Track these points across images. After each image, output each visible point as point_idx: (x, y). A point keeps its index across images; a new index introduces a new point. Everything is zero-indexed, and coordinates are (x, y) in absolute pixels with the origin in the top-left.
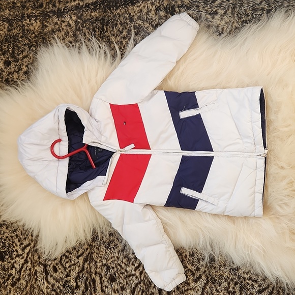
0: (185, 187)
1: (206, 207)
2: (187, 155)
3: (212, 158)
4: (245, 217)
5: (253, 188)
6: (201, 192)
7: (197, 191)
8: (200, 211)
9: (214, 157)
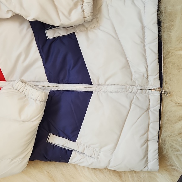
0: (54, 134)
1: (82, 160)
2: (56, 89)
3: (91, 93)
4: (135, 172)
5: (146, 134)
6: (75, 141)
7: (70, 139)
8: (76, 164)
9: (93, 91)
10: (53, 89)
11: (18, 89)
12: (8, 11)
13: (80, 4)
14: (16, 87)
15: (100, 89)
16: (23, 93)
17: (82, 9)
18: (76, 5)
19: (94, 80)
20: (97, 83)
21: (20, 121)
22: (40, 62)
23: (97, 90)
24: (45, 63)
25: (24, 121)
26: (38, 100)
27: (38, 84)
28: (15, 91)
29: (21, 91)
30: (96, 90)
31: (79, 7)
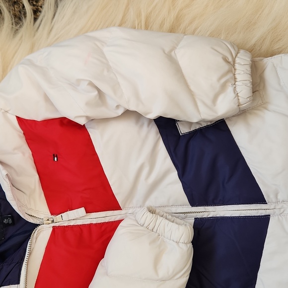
9: (269, 215)
10: (199, 216)
11: (145, 225)
12: (118, 107)
13: (230, 84)
14: (142, 222)
15: (282, 210)
16: (155, 230)
17: (235, 93)
18: (223, 87)
19: (268, 197)
20: (274, 200)
21: (157, 280)
22: (174, 174)
23: (277, 211)
24: (181, 176)
25: (163, 280)
26: (181, 241)
27: (174, 210)
28: (142, 228)
29: (151, 227)
30: (275, 213)
31: (230, 89)
